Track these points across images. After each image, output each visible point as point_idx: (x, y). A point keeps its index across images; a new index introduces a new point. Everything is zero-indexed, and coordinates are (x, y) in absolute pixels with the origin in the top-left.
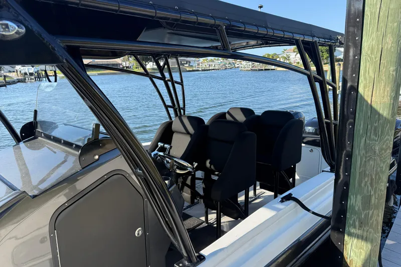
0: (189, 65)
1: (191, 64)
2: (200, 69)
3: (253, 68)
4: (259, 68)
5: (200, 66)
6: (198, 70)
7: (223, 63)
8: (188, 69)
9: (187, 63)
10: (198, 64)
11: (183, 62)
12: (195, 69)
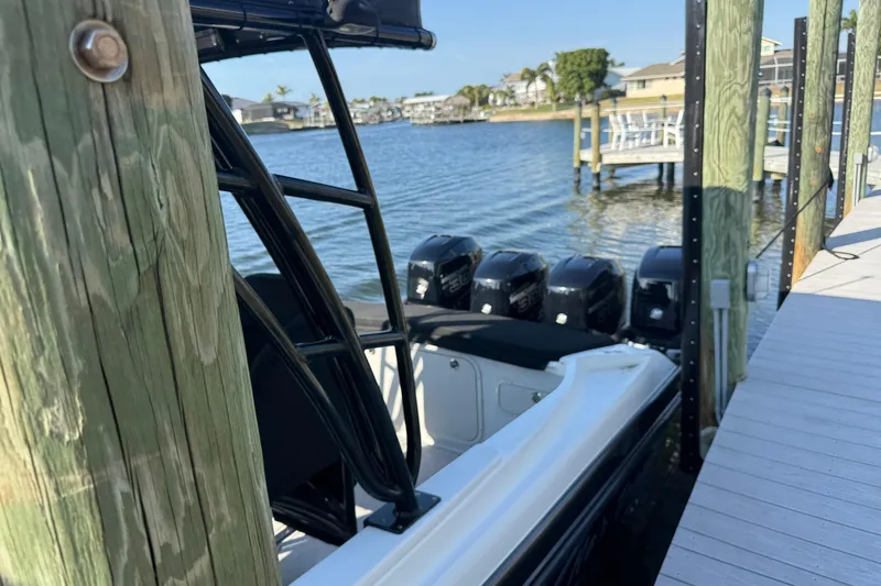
0: (295, 116)
1: (299, 114)
2: (322, 125)
3: (440, 120)
4: (452, 118)
5: (322, 119)
6: (316, 128)
7: (376, 110)
8: (292, 126)
9: (288, 113)
10: (317, 114)
11: (279, 111)
12: (308, 125)
